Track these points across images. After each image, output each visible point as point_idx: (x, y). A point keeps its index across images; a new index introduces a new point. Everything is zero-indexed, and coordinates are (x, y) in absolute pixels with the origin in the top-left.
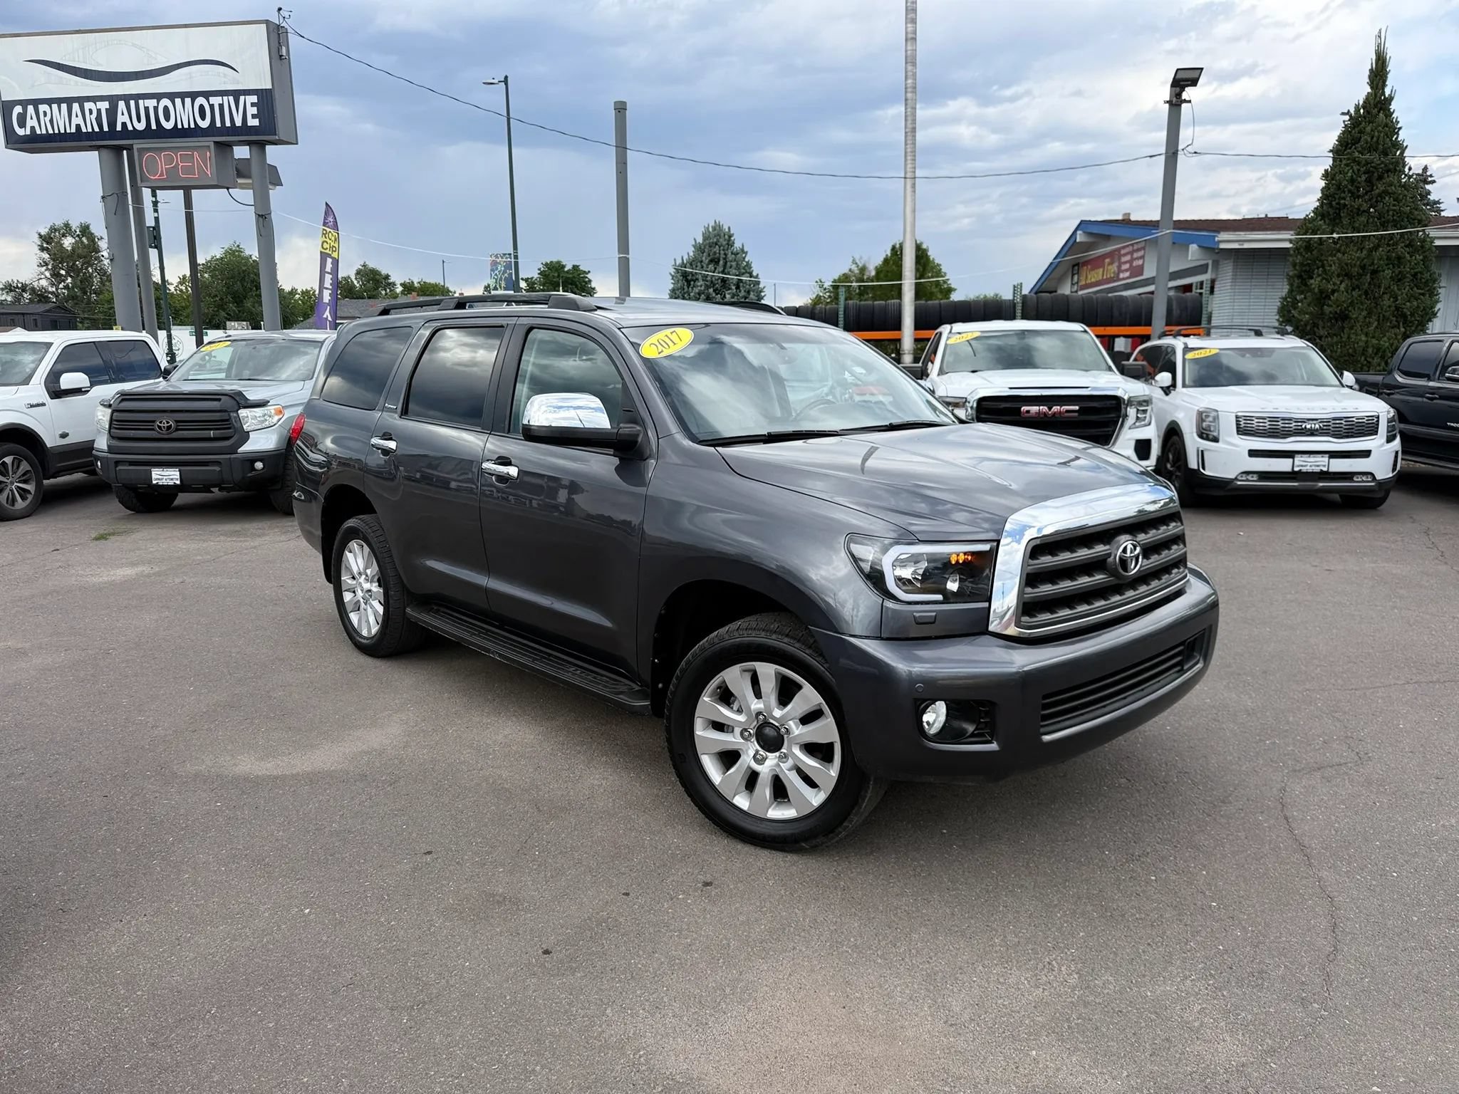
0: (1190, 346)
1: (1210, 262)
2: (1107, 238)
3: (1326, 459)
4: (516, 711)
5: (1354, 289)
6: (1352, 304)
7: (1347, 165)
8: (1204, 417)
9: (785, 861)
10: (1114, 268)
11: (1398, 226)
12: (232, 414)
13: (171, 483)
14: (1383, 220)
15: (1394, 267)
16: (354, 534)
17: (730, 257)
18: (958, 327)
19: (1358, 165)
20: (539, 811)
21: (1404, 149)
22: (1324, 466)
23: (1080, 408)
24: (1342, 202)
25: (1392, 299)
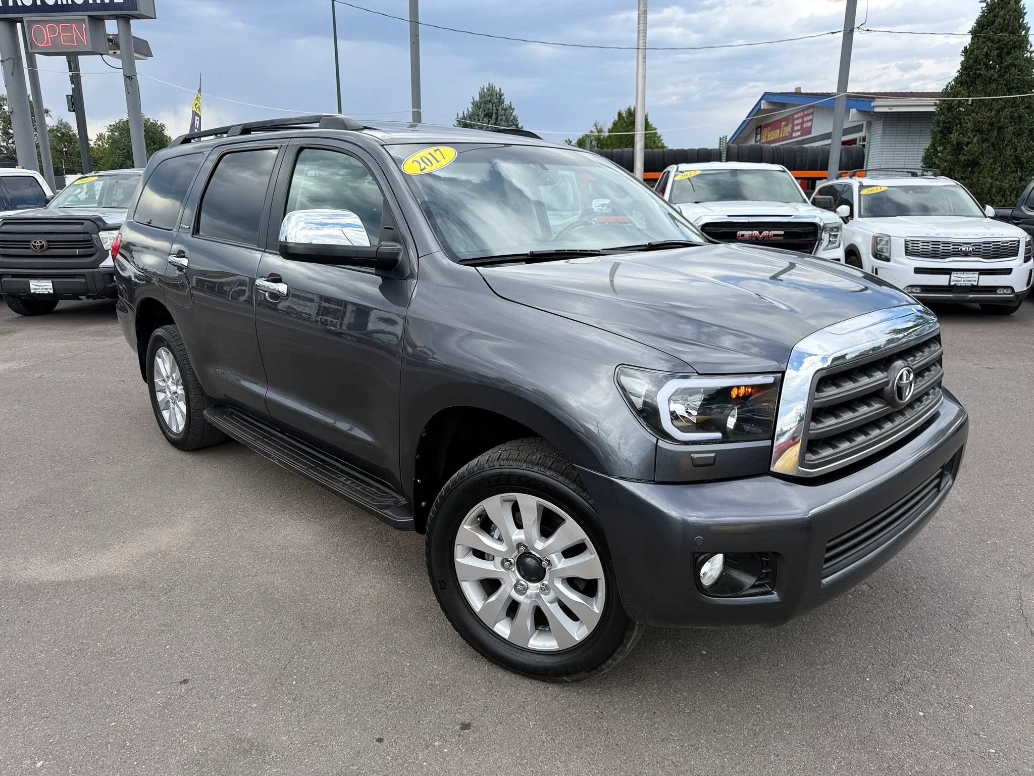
0: (864, 184)
1: (865, 123)
2: (784, 106)
3: (976, 276)
4: (299, 508)
5: (983, 142)
6: (981, 154)
7: (983, 43)
8: (878, 241)
9: (545, 694)
10: (789, 128)
11: (1021, 91)
12: (93, 235)
13: (46, 292)
14: (1009, 86)
15: (1015, 125)
16: (160, 342)
17: (501, 112)
18: (683, 167)
19: (992, 42)
20: (304, 627)
21: (1028, 30)
22: (975, 281)
23: (785, 232)
24: (978, 72)
25: (1013, 150)
